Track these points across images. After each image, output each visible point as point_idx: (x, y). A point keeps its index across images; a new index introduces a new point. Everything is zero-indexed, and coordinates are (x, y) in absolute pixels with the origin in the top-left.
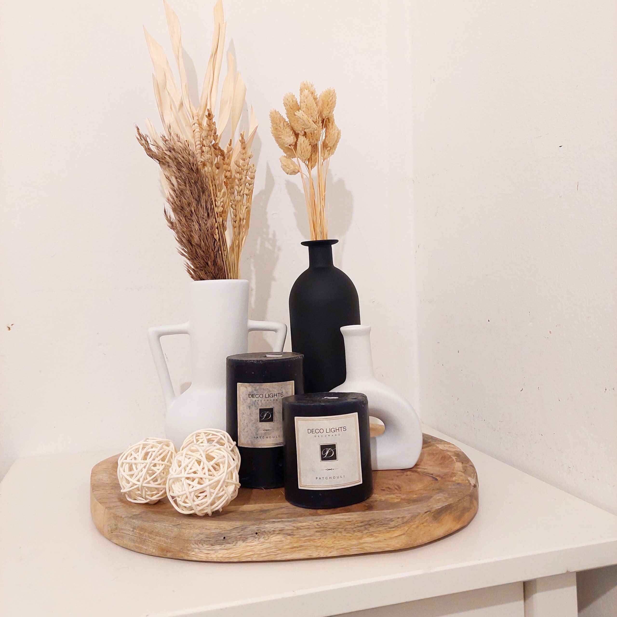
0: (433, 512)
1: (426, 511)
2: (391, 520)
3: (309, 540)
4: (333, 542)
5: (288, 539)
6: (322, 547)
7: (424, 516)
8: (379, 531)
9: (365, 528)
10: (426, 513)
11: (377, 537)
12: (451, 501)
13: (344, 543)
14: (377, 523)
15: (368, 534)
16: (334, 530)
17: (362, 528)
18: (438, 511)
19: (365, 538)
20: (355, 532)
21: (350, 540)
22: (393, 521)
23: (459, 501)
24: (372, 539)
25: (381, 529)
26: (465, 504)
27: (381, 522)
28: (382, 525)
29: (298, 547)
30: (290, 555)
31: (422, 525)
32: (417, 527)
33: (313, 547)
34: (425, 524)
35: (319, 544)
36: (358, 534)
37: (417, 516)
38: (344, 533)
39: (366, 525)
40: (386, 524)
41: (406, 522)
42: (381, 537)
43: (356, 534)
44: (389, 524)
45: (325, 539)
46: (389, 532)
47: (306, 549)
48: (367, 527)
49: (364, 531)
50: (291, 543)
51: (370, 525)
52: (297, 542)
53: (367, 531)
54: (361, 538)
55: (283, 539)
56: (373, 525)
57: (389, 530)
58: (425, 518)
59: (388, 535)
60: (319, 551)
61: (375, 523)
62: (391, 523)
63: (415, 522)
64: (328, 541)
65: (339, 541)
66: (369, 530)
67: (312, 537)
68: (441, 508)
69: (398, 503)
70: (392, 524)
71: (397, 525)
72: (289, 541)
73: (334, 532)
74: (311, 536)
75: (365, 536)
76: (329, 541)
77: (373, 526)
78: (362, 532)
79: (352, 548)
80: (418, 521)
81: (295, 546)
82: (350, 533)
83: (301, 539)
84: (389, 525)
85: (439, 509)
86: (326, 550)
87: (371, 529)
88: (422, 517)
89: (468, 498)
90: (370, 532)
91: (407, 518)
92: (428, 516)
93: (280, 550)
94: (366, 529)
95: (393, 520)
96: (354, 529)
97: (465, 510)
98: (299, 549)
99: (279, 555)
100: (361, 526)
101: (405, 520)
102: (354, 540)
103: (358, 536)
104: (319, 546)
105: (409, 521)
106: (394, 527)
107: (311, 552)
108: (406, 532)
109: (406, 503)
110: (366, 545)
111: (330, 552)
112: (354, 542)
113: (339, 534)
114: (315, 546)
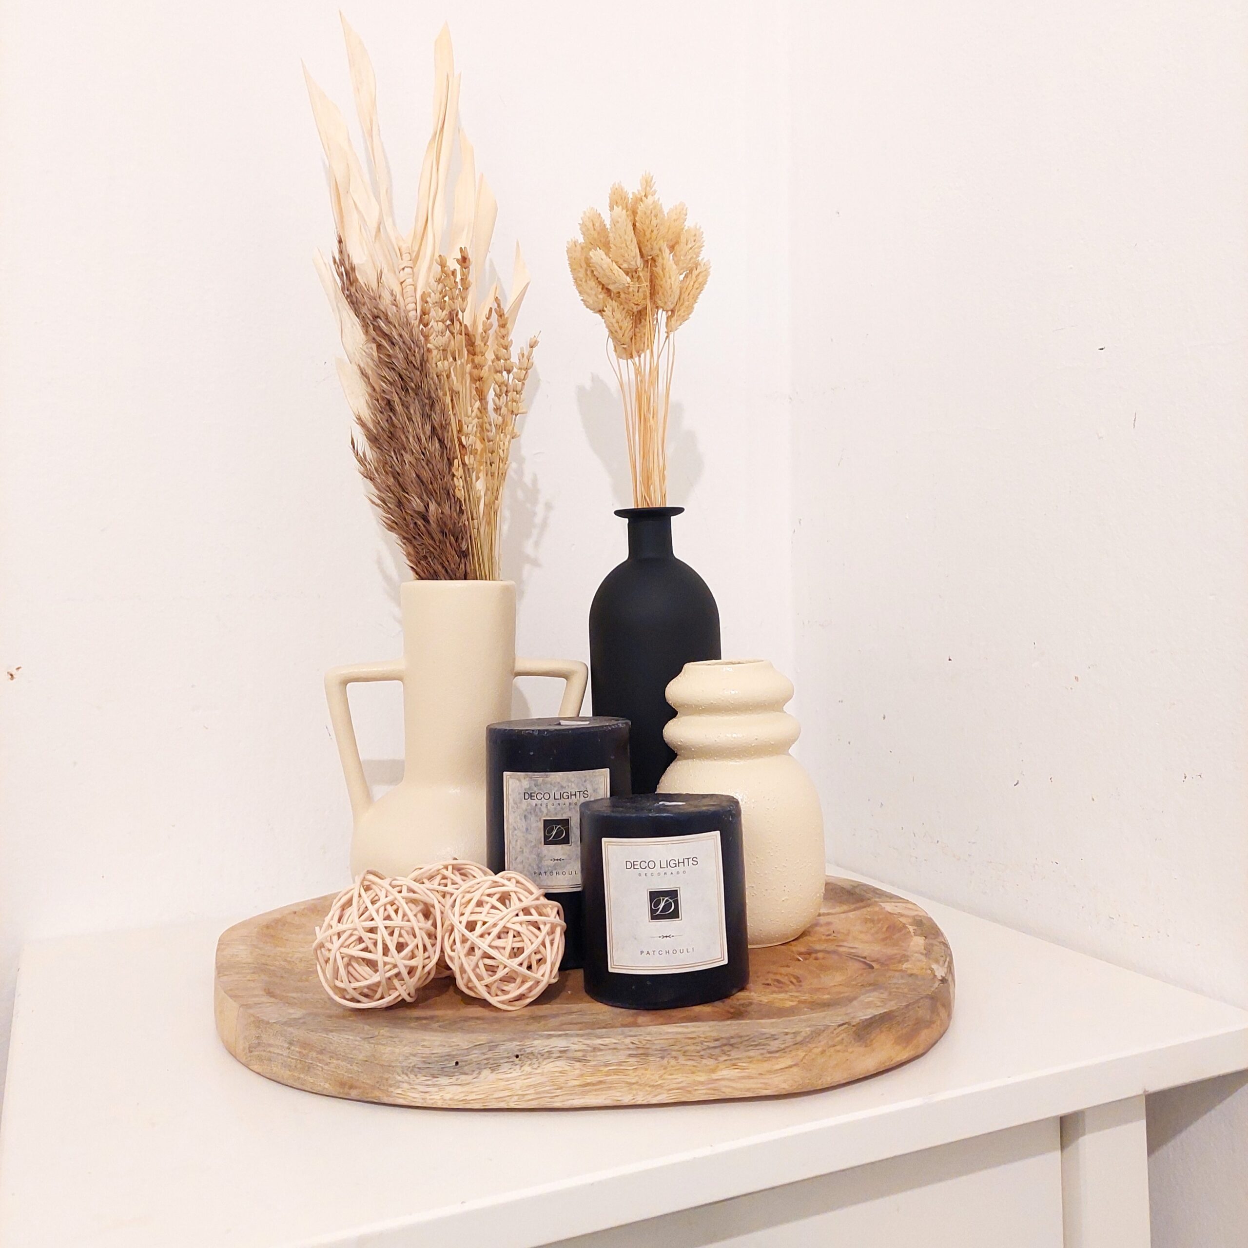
0: (853, 1026)
1: (842, 1022)
2: (774, 1038)
3: (616, 1072)
4: (661, 1076)
5: (575, 1067)
6: (640, 1085)
7: (835, 1032)
8: (749, 1058)
9: (723, 1050)
10: (840, 1026)
11: (747, 1069)
12: (892, 1006)
13: (681, 1079)
14: (745, 1043)
15: (728, 1062)
16: (664, 1053)
17: (718, 1051)
18: (865, 1023)
19: (722, 1070)
20: (702, 1058)
21: (693, 1073)
22: (776, 1039)
23: (907, 1006)
24: (734, 1073)
25: (751, 1053)
26: (921, 1013)
27: (754, 1041)
28: (756, 1045)
29: (594, 1084)
30: (580, 1098)
31: (832, 1050)
32: (823, 1052)
33: (623, 1085)
34: (838, 1048)
35: (633, 1081)
36: (708, 1063)
37: (824, 1031)
38: (682, 1060)
39: (725, 1045)
40: (763, 1045)
41: (801, 1043)
42: (753, 1069)
43: (704, 1061)
44: (769, 1045)
45: (646, 1070)
46: (769, 1059)
47: (611, 1087)
48: (726, 1048)
49: (720, 1056)
50: (582, 1075)
51: (732, 1045)
52: (592, 1075)
53: (726, 1058)
54: (713, 1071)
55: (567, 1068)
56: (736, 1046)
57: (769, 1055)
58: (838, 1035)
59: (766, 1066)
60: (634, 1092)
61: (741, 1043)
62: (772, 1043)
63: (820, 1042)
64: (652, 1073)
65: (671, 1075)
66: (729, 1055)
67: (621, 1065)
68: (871, 1018)
69: (792, 1007)
70: (775, 1045)
71: (783, 1046)
72: (577, 1072)
73: (663, 1058)
74: (619, 1064)
75: (722, 1066)
76: (653, 1075)
77: (737, 1048)
78: (716, 1059)
79: (696, 1088)
80: (825, 1041)
81: (589, 1081)
82: (693, 1060)
83: (602, 1068)
84: (768, 1047)
85: (866, 1020)
86: (647, 1091)
87: (734, 1054)
88: (833, 1033)
89: (927, 1002)
90: (731, 1060)
91: (803, 1034)
92: (846, 1033)
93: (561, 1088)
94: (724, 1053)
95: (776, 1037)
96: (702, 1053)
97: (919, 1025)
98: (598, 1087)
99: (556, 1099)
100: (715, 1047)
101: (799, 1039)
102: (700, 1074)
103: (709, 1065)
104: (634, 1084)
105: (808, 1040)
106: (777, 1051)
107: (618, 1094)
108: (802, 1061)
109: (808, 1008)
110: (723, 1083)
111: (656, 1096)
112: (702, 1077)
113: (673, 1062)
114: (627, 1083)
